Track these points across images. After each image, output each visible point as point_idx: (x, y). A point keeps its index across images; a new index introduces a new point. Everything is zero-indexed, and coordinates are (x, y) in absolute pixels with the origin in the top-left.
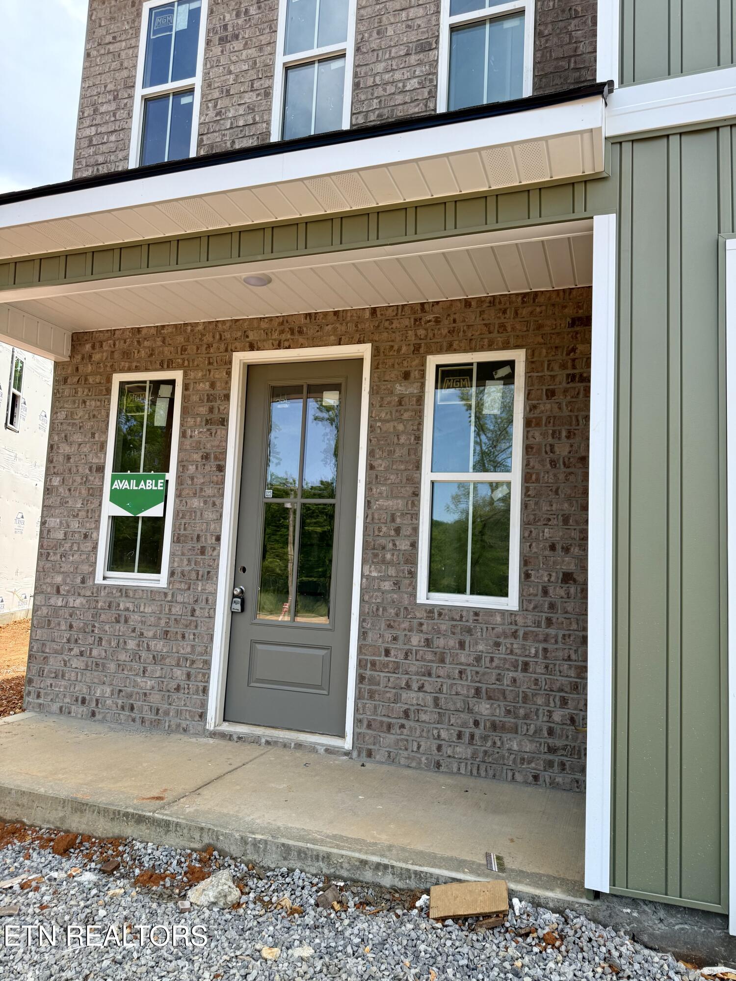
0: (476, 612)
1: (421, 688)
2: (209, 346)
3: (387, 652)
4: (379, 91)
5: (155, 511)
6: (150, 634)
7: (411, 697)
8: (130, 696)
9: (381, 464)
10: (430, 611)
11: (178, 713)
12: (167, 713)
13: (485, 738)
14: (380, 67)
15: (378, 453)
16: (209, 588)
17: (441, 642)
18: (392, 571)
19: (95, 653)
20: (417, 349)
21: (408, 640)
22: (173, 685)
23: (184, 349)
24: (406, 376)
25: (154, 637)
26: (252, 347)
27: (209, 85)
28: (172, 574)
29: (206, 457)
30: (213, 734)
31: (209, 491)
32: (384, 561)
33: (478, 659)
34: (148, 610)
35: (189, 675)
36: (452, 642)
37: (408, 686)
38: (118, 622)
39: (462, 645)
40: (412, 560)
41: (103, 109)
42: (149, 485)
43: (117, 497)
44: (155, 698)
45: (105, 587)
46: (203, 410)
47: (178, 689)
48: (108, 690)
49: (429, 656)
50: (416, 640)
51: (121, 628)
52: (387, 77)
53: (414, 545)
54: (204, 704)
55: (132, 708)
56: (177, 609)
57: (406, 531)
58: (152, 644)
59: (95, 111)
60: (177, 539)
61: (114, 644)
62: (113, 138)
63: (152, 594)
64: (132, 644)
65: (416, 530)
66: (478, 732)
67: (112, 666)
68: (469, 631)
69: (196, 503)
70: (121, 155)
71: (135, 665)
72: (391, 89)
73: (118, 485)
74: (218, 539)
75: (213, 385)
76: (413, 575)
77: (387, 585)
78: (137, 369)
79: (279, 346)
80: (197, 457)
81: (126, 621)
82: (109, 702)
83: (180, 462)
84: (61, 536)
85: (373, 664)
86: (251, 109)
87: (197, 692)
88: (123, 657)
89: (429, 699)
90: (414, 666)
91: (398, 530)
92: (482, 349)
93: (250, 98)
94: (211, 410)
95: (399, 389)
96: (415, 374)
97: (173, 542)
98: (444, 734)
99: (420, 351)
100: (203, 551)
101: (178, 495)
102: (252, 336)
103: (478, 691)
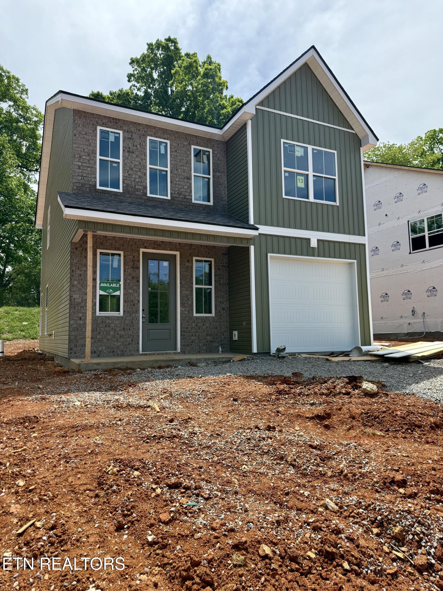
0: (206, 317)
1: (195, 336)
2: (132, 245)
3: (187, 328)
4: (177, 186)
5: (117, 293)
6: (118, 329)
7: (193, 338)
8: (113, 348)
9: (183, 283)
10: (197, 317)
11: (130, 351)
12: (126, 351)
13: (209, 344)
14: (177, 179)
15: (182, 280)
16: (137, 315)
17: (199, 325)
18: (187, 309)
19: (98, 337)
20: (191, 255)
21: (192, 325)
22: (127, 343)
23: (123, 245)
24: (188, 261)
25: (120, 330)
26: (146, 248)
27: (125, 164)
28: (124, 312)
29: (133, 278)
30: (142, 355)
31: (135, 288)
32: (185, 307)
33: (207, 328)
34: (117, 322)
35: (132, 340)
36: (202, 324)
37: (192, 335)
38: (106, 326)
39: (203, 325)
40: (192, 306)
41: (84, 157)
42: (114, 285)
43: (101, 288)
44: (122, 348)
45: (100, 316)
46: (131, 264)
47: (129, 344)
48: (104, 348)
49: (197, 328)
50: (194, 325)
51: (108, 329)
52: (179, 183)
53: (192, 302)
54: (138, 347)
55: (114, 351)
56: (127, 322)
57: (190, 299)
58: (119, 332)
59: (80, 157)
60: (125, 301)
61: (105, 333)
62: (89, 169)
63: (118, 318)
64: (112, 333)
65: (192, 299)
66: (207, 343)
67: (105, 340)
68: (205, 322)
69: (131, 291)
70: (93, 176)
71: (114, 339)
72: (180, 187)
73: (102, 285)
74: (139, 301)
75: (134, 257)
76: (192, 310)
77: (186, 312)
78: (106, 249)
79: (154, 249)
80: (130, 278)
81: (109, 326)
82: (105, 351)
83: (124, 279)
84: (80, 301)
85: (184, 331)
86: (140, 177)
87: (135, 344)
88: (109, 337)
89: (197, 338)
90: (193, 331)
91: (188, 299)
92: (205, 257)
93: (140, 174)
94: (134, 264)
95: (187, 264)
96: (190, 261)
97: (124, 302)
98: (200, 345)
99: (192, 255)
100: (134, 305)
101: (124, 289)
102: (145, 244)
103: (207, 334)
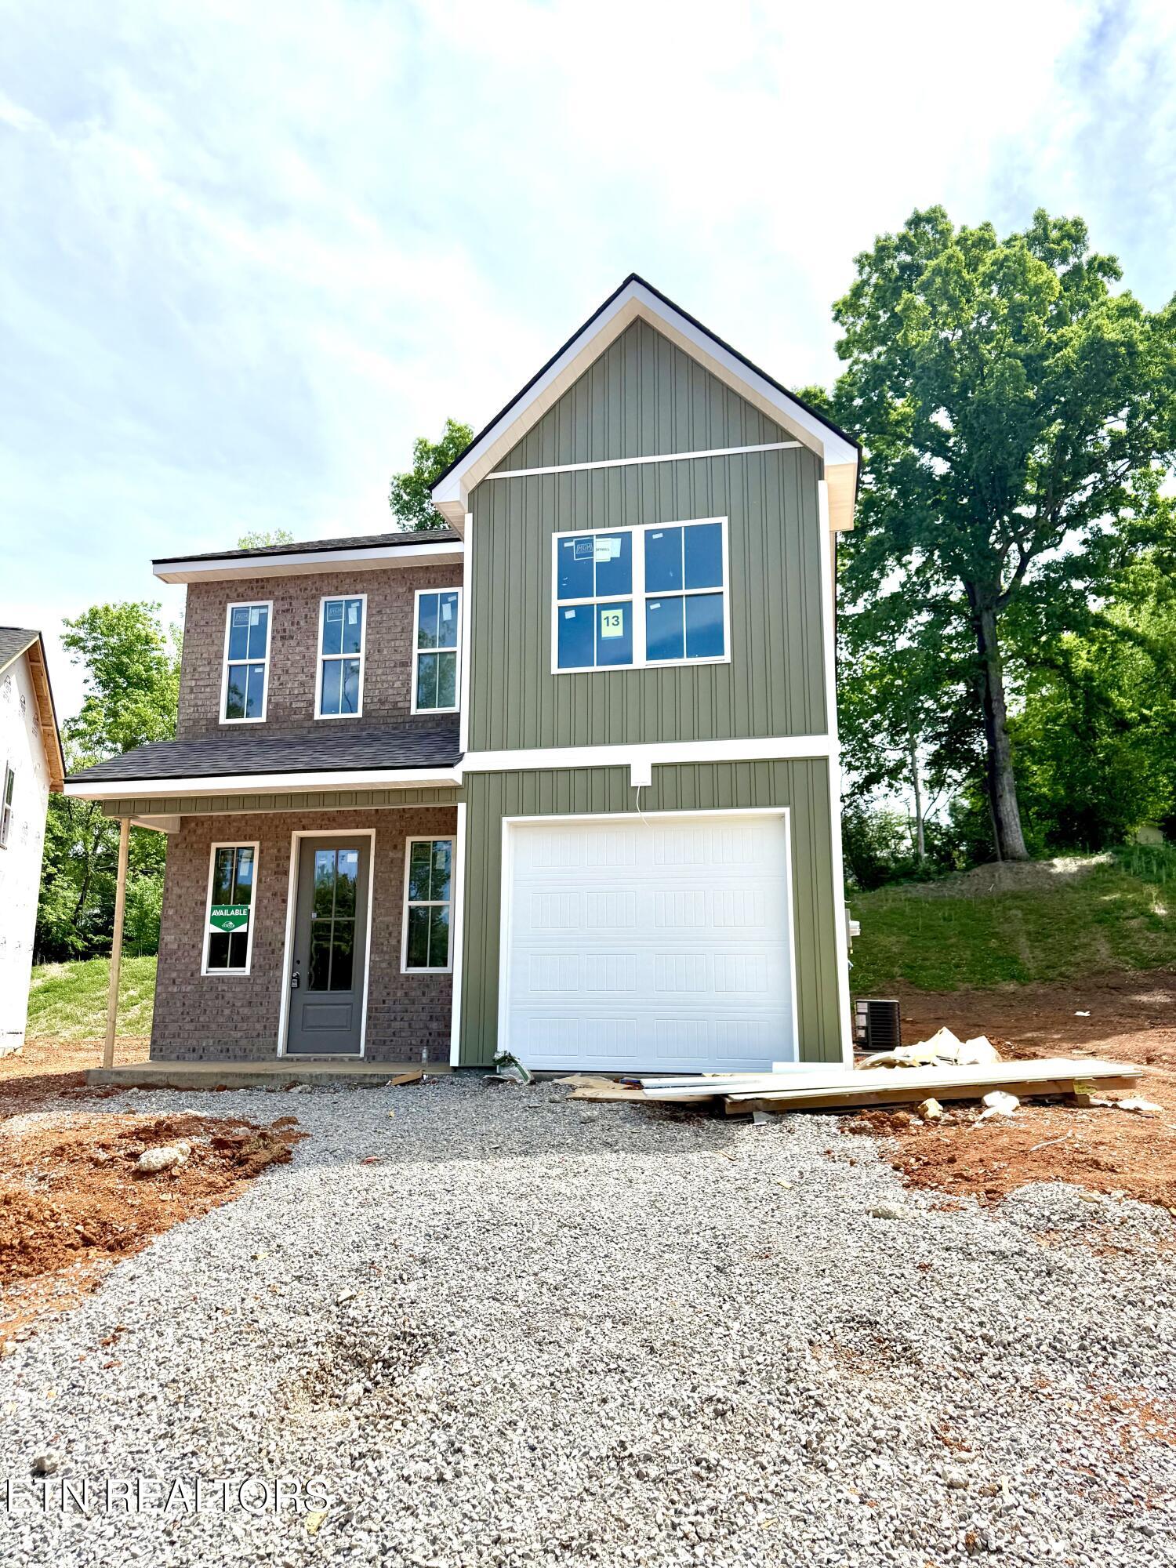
0: (431, 976)
1: (402, 1019)
2: (277, 827)
3: (384, 1002)
4: (379, 685)
5: (242, 929)
6: (239, 1004)
7: (397, 1024)
8: (226, 1043)
9: (381, 897)
10: (408, 977)
11: (259, 1050)
12: (251, 1051)
13: (434, 1041)
14: (380, 671)
15: (380, 891)
16: (278, 974)
17: (413, 994)
18: (387, 957)
19: (201, 1019)
20: (401, 832)
21: (395, 993)
22: (255, 1034)
23: (260, 828)
24: (395, 847)
25: (242, 1006)
26: (304, 828)
27: (275, 665)
28: (253, 967)
29: (275, 894)
30: (282, 1059)
31: (277, 915)
32: (382, 951)
33: (432, 1001)
34: (238, 990)
35: (265, 1027)
36: (419, 993)
37: (395, 1019)
38: (217, 998)
39: (424, 994)
40: (398, 950)
41: (200, 669)
42: (238, 912)
43: (215, 921)
44: (244, 1043)
45: (208, 977)
46: (273, 866)
47: (258, 1035)
48: (211, 1041)
49: (407, 1002)
50: (399, 993)
51: (220, 1002)
52: (384, 677)
53: (399, 942)
54: (275, 1043)
55: (228, 1050)
56: (257, 988)
57: (395, 934)
58: (241, 1010)
59: (195, 670)
60: (256, 945)
61: (214, 1012)
62: (208, 690)
63: (240, 980)
64: (227, 1012)
65: (400, 933)
66: (431, 1039)
67: (214, 1026)
68: (428, 986)
69: (268, 923)
70: (214, 702)
71: (230, 1024)
72: (385, 685)
73: (214, 913)
74: (283, 944)
75: (279, 851)
76: (398, 958)
77: (384, 965)
78: (228, 840)
79: (321, 828)
80: (269, 894)
81: (223, 997)
82: (212, 1049)
83: (257, 898)
84: (176, 947)
85: (376, 1009)
86: (302, 684)
87: (270, 1036)
88: (221, 1020)
89: (406, 1024)
90: (398, 1007)
91: (390, 934)
92: (435, 834)
93: (302, 677)
94: (278, 865)
95: (391, 854)
96: (399, 847)
97: (253, 947)
98: (413, 1042)
99: (403, 834)
100: (273, 952)
101: (257, 918)
102: (305, 822)
103: (431, 1017)
